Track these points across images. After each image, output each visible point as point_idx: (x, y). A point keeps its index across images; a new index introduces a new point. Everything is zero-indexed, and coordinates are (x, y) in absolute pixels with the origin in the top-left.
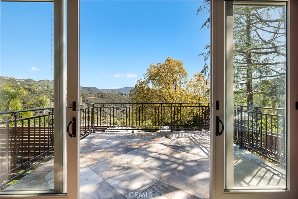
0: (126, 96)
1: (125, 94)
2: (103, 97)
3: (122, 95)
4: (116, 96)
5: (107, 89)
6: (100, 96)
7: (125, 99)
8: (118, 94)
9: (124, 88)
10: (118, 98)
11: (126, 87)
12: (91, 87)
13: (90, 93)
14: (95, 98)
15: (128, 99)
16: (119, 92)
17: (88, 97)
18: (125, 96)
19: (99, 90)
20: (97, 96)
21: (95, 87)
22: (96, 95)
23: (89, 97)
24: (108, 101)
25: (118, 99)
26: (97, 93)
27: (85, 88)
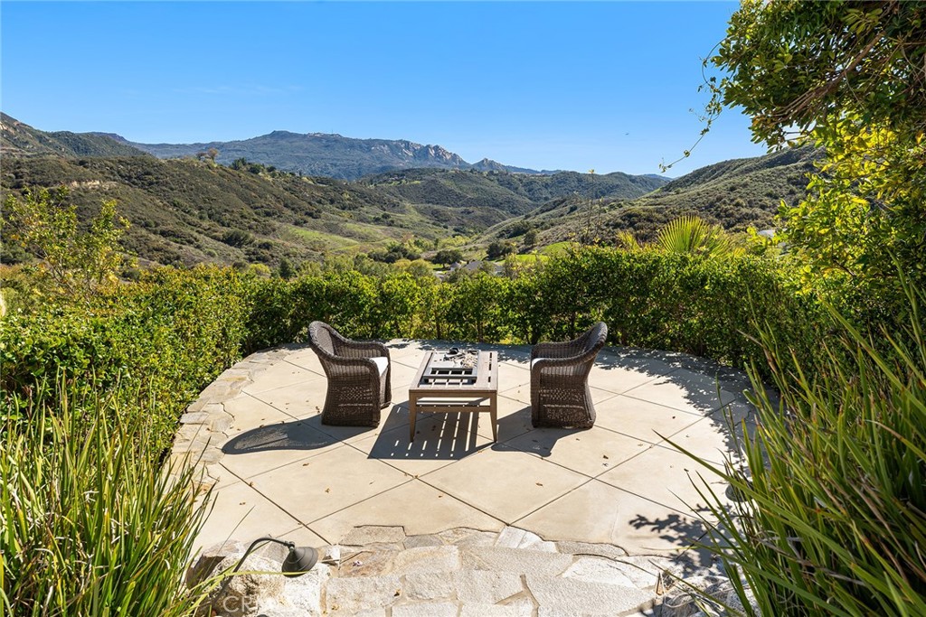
0: (273, 176)
1: (271, 169)
2: (151, 184)
3: (254, 170)
4: (223, 176)
5: (178, 146)
6: (138, 178)
7: (271, 193)
8: (236, 167)
9: (265, 137)
10: (234, 185)
11: (277, 135)
12: (91, 135)
13: (82, 163)
14: (107, 186)
15: (286, 194)
16: (238, 156)
17: (69, 181)
18: (270, 179)
19: (132, 148)
20: (117, 177)
21: (114, 135)
22: (111, 173)
23: (75, 184)
24: (181, 201)
25: (234, 190)
26: (120, 162)
27: (53, 135)
